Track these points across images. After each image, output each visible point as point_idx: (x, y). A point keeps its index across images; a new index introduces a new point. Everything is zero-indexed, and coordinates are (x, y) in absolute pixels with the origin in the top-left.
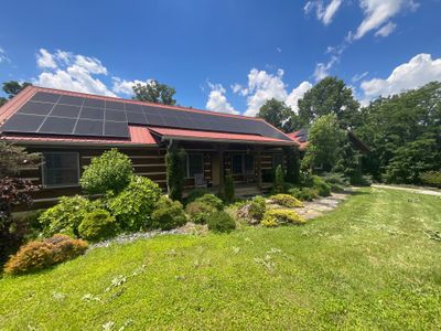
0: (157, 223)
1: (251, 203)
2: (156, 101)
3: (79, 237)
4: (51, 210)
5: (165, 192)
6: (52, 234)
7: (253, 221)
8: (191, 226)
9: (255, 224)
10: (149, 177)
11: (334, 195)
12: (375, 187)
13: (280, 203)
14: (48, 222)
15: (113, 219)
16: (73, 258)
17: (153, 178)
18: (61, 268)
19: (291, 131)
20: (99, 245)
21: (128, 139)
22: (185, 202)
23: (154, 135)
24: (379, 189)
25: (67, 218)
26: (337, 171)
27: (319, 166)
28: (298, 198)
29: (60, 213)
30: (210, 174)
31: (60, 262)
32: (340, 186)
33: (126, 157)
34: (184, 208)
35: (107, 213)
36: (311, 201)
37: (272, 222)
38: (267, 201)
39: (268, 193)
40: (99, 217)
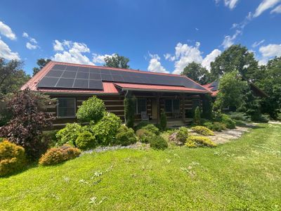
0: (119, 141)
1: (178, 131)
2: (117, 67)
3: (76, 147)
4: (62, 130)
5: (123, 122)
6: (62, 144)
7: (180, 143)
8: (139, 144)
9: (181, 145)
10: (114, 113)
11: (239, 128)
12: (272, 123)
13: (198, 132)
14: (60, 137)
15: (94, 137)
16: (73, 158)
17: (116, 114)
18: (67, 163)
19: (206, 84)
20: (87, 152)
21: (102, 90)
22: (135, 129)
23: (117, 88)
24: (275, 125)
25: (70, 135)
26: (241, 111)
27: (227, 107)
28: (211, 129)
29: (66, 132)
30: (151, 112)
31: (67, 160)
32: (243, 122)
33: (101, 101)
34: (135, 133)
35: (91, 134)
36: (220, 131)
37: (193, 144)
38: (189, 130)
39: (189, 125)
40: (86, 136)
